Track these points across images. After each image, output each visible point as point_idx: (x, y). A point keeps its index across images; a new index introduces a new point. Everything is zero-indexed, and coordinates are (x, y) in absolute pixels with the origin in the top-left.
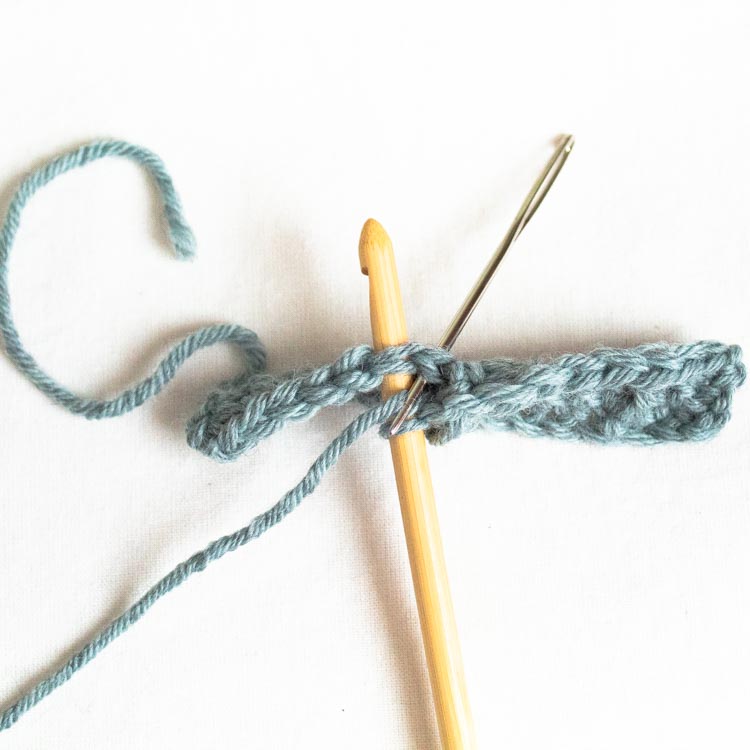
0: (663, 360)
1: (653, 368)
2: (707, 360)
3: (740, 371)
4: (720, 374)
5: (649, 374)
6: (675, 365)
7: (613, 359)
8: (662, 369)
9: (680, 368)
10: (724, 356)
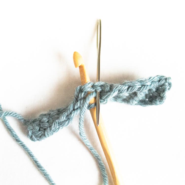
0: (145, 83)
1: (142, 86)
2: (159, 81)
3: (170, 84)
4: (163, 85)
5: (141, 88)
6: (149, 84)
7: (130, 85)
8: (145, 85)
9: (151, 84)
10: (164, 80)
